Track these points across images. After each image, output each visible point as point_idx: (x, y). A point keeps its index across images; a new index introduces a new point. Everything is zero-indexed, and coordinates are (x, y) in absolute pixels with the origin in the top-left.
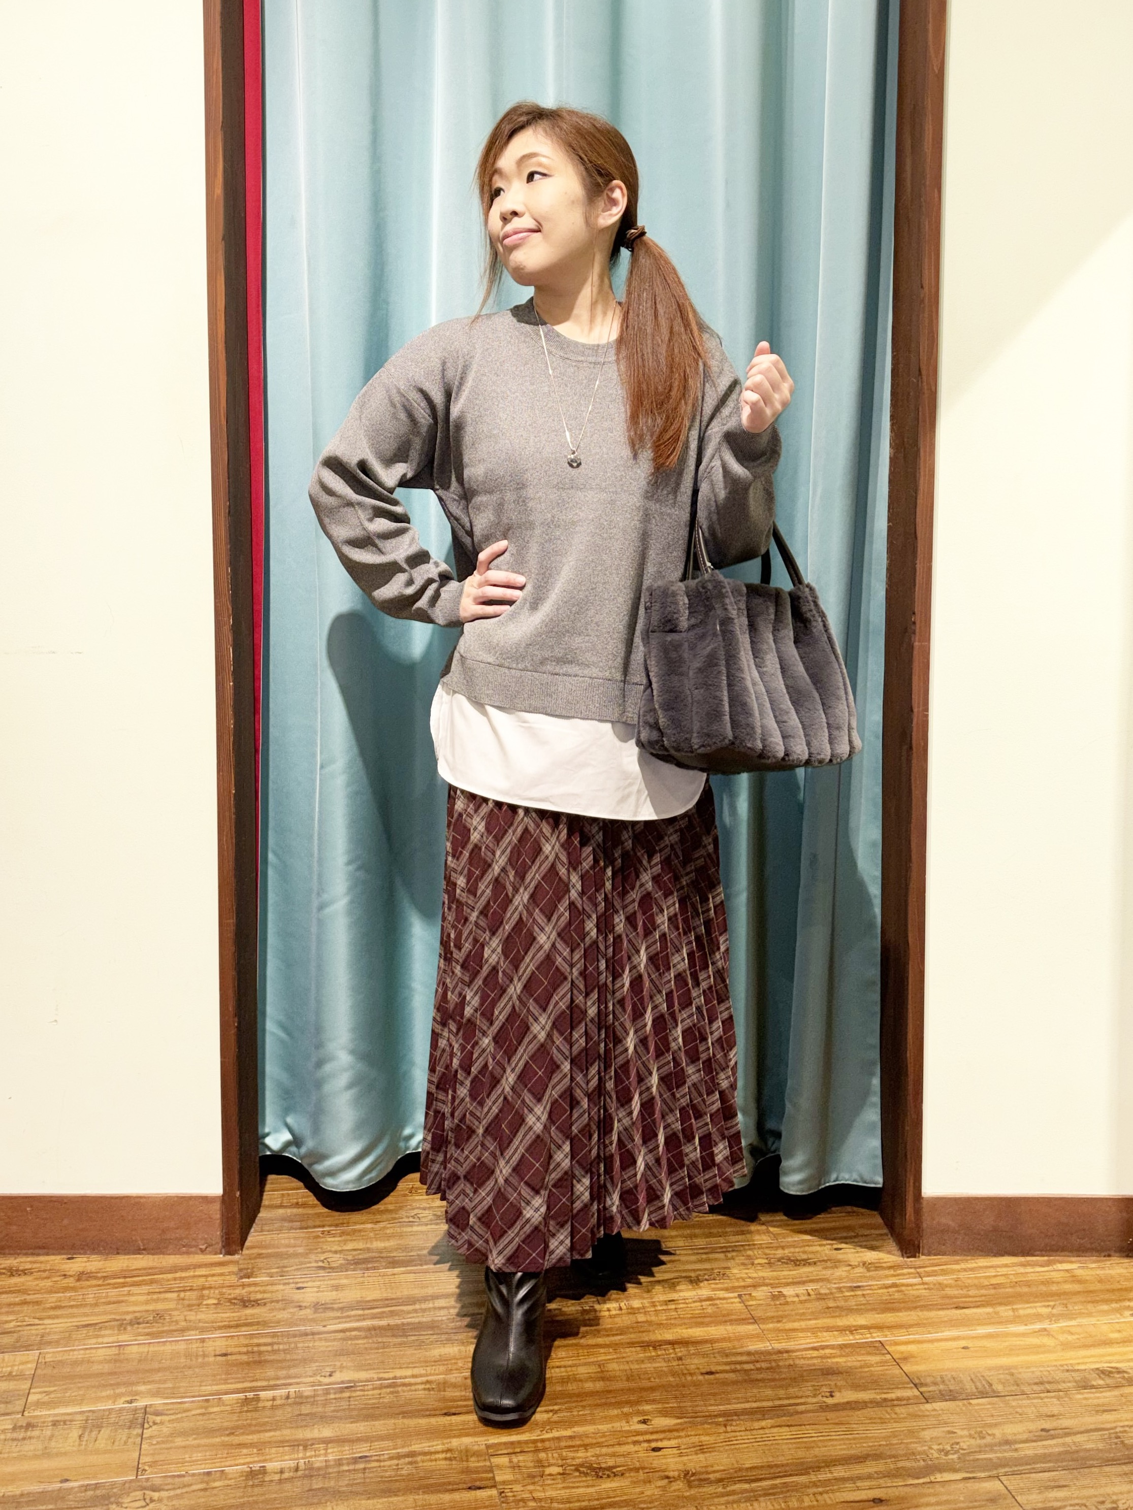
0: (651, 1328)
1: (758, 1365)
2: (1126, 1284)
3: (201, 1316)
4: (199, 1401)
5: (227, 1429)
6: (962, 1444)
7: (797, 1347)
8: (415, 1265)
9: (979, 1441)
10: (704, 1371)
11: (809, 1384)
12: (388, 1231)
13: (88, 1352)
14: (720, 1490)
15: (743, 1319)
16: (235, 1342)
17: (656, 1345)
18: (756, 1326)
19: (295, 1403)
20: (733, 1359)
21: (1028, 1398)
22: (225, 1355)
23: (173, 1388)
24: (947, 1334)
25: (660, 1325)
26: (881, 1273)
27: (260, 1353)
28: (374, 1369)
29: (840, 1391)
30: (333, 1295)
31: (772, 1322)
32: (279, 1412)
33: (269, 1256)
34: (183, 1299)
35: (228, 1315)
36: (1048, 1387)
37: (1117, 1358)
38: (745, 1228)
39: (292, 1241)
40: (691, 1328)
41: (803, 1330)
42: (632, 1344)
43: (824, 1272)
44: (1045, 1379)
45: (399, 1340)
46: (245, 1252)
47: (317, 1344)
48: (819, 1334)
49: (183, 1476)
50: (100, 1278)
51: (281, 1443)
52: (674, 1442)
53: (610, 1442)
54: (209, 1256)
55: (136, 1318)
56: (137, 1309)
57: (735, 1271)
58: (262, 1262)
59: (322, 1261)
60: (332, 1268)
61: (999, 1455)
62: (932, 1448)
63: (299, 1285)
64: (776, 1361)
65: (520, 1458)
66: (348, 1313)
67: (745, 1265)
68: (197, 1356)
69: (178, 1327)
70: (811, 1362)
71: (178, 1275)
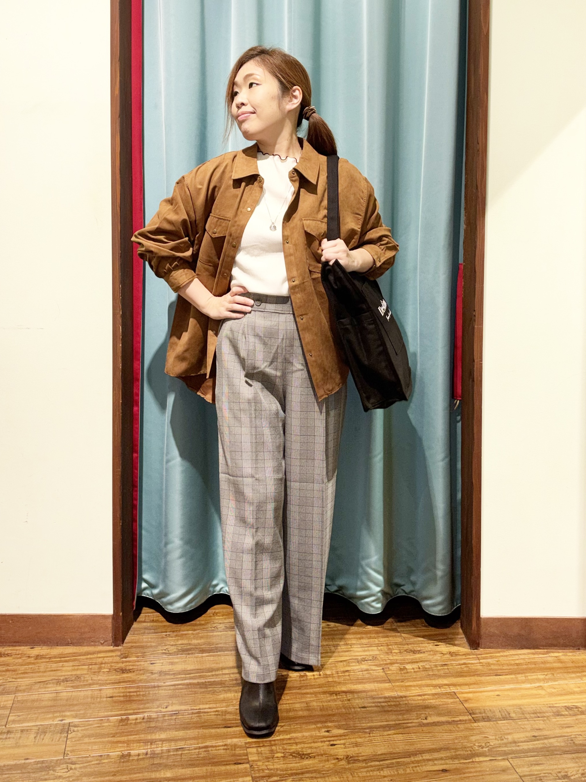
0: (335, 685)
1: (389, 704)
3: (100, 677)
4: (97, 720)
5: (111, 734)
6: (491, 743)
7: (411, 695)
8: (214, 652)
9: (500, 742)
10: (360, 706)
11: (416, 713)
12: (200, 635)
13: (40, 695)
14: (364, 765)
15: (384, 680)
16: (117, 691)
17: (337, 693)
18: (390, 684)
19: (147, 721)
20: (377, 700)
21: (528, 721)
22: (112, 697)
23: (84, 714)
24: (489, 688)
25: (340, 683)
26: (459, 657)
27: (130, 696)
28: (189, 705)
29: (431, 717)
30: (170, 667)
31: (399, 682)
32: (139, 726)
33: (136, 647)
34: (91, 669)
35: (115, 677)
36: (539, 715)
37: (576, 701)
38: (390, 634)
39: (150, 639)
40: (356, 684)
41: (414, 686)
42: (324, 693)
43: (428, 657)
44: (538, 711)
45: (203, 690)
46: (124, 645)
47: (160, 692)
48: (422, 688)
49: (88, 757)
50: (48, 658)
51: (139, 741)
52: (342, 742)
53: (310, 741)
54: (105, 647)
55: (66, 679)
56: (66, 674)
57: (382, 656)
58: (133, 650)
59: (165, 650)
60: (170, 653)
61: (510, 748)
62: (475, 745)
63: (152, 662)
64: (398, 701)
65: (262, 749)
66: (178, 676)
67: (387, 653)
68: (97, 698)
69: (88, 683)
70: (417, 702)
71: (89, 656)
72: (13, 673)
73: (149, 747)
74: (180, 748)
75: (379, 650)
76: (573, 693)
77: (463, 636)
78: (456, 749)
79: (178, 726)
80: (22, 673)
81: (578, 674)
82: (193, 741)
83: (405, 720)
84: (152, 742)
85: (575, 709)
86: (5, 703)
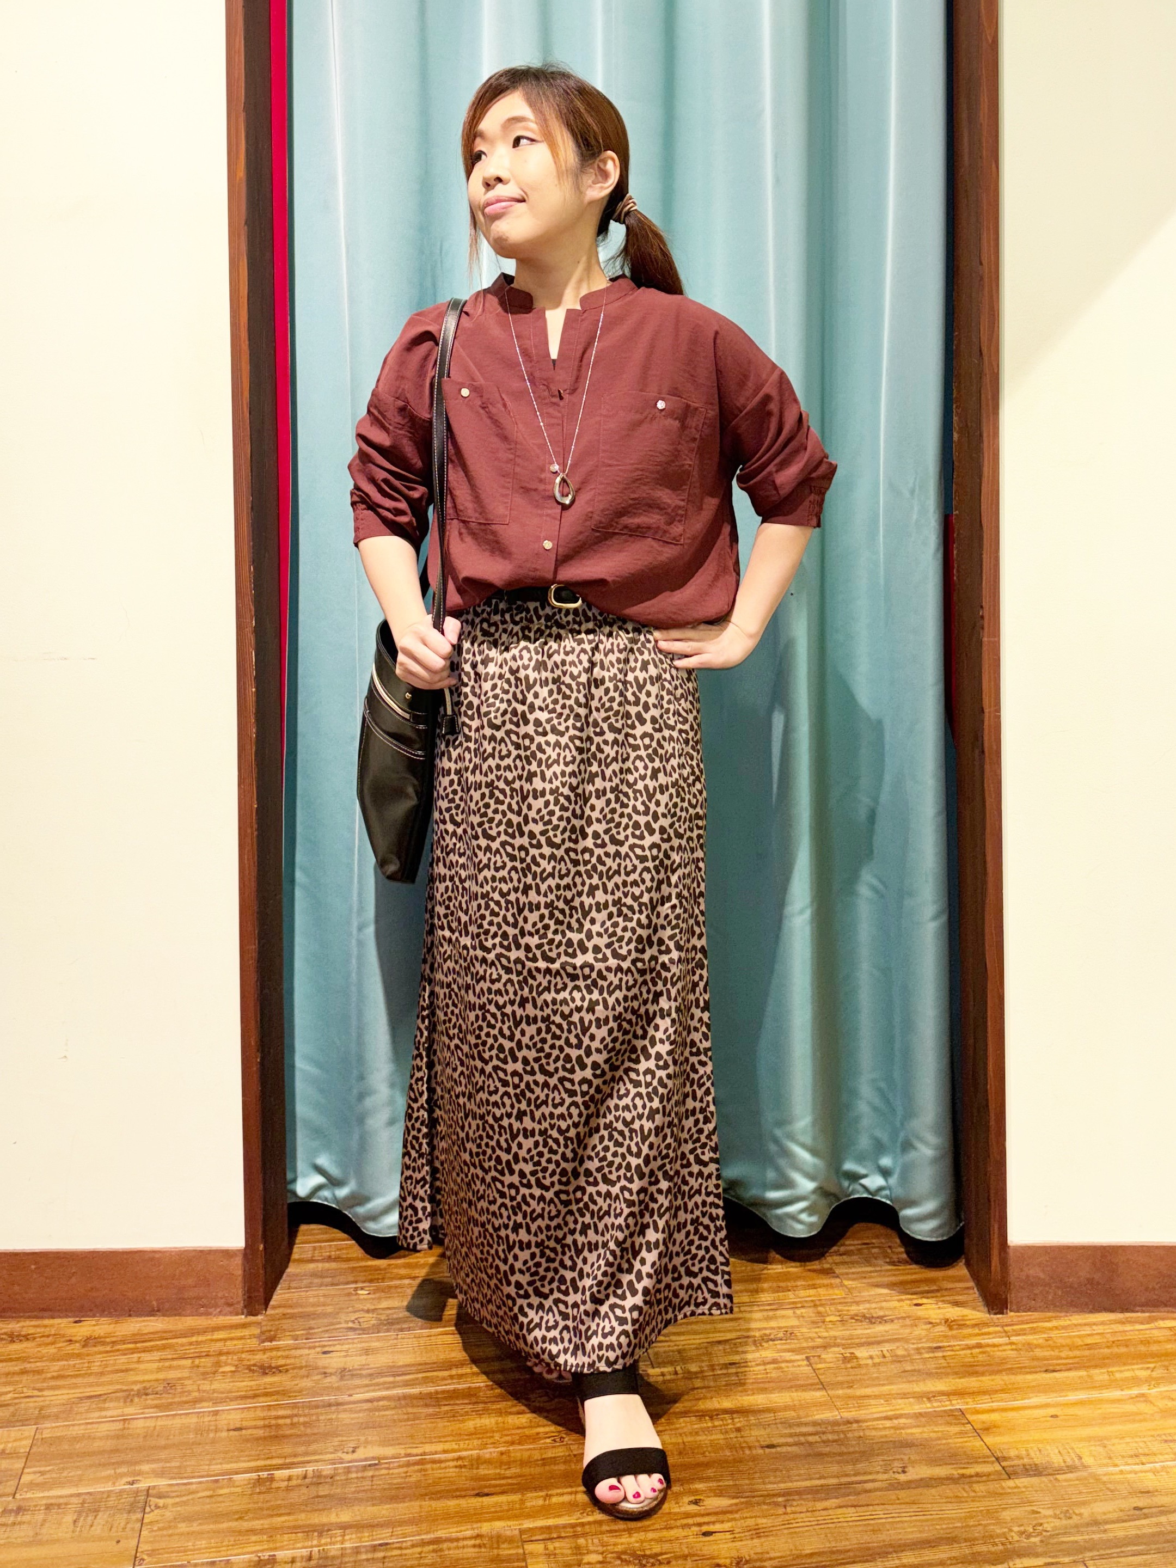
0: (708, 1396)
1: (824, 1437)
3: (216, 1386)
4: (206, 1482)
5: (237, 1512)
6: (1046, 1525)
7: (868, 1417)
10: (763, 1443)
11: (880, 1458)
13: (89, 1427)
15: (810, 1385)
16: (251, 1414)
17: (712, 1414)
18: (823, 1393)
19: (313, 1484)
20: (798, 1430)
21: (1122, 1472)
22: (240, 1429)
23: (179, 1467)
24: (1035, 1400)
25: (718, 1392)
26: (966, 1331)
27: (278, 1426)
28: (401, 1444)
29: (914, 1467)
30: (363, 1359)
31: (842, 1388)
32: (294, 1494)
33: (292, 1316)
34: (198, 1366)
35: (247, 1383)
36: (1144, 1459)
38: (818, 1282)
39: (322, 1299)
40: (752, 1395)
41: (876, 1397)
42: (686, 1414)
43: (902, 1331)
44: (1141, 1451)
45: (431, 1410)
46: (269, 1311)
47: (342, 1416)
48: (893, 1401)
50: (108, 1343)
51: (295, 1529)
52: (727, 1526)
53: (658, 1526)
54: (229, 1317)
55: (145, 1388)
56: (146, 1377)
57: (804, 1330)
58: (286, 1324)
59: (353, 1322)
60: (363, 1329)
61: (1086, 1537)
62: (1011, 1530)
63: (326, 1349)
64: (844, 1432)
65: (557, 1544)
66: (379, 1380)
67: (813, 1322)
68: (208, 1431)
69: (190, 1398)
70: (883, 1433)
71: (194, 1339)
72: (36, 1377)
73: (315, 1542)
74: (381, 1545)
75: (798, 1317)
77: (971, 1284)
78: (971, 1541)
79: (378, 1494)
80: (53, 1378)
82: (409, 1529)
83: (860, 1474)
86: (15, 1444)
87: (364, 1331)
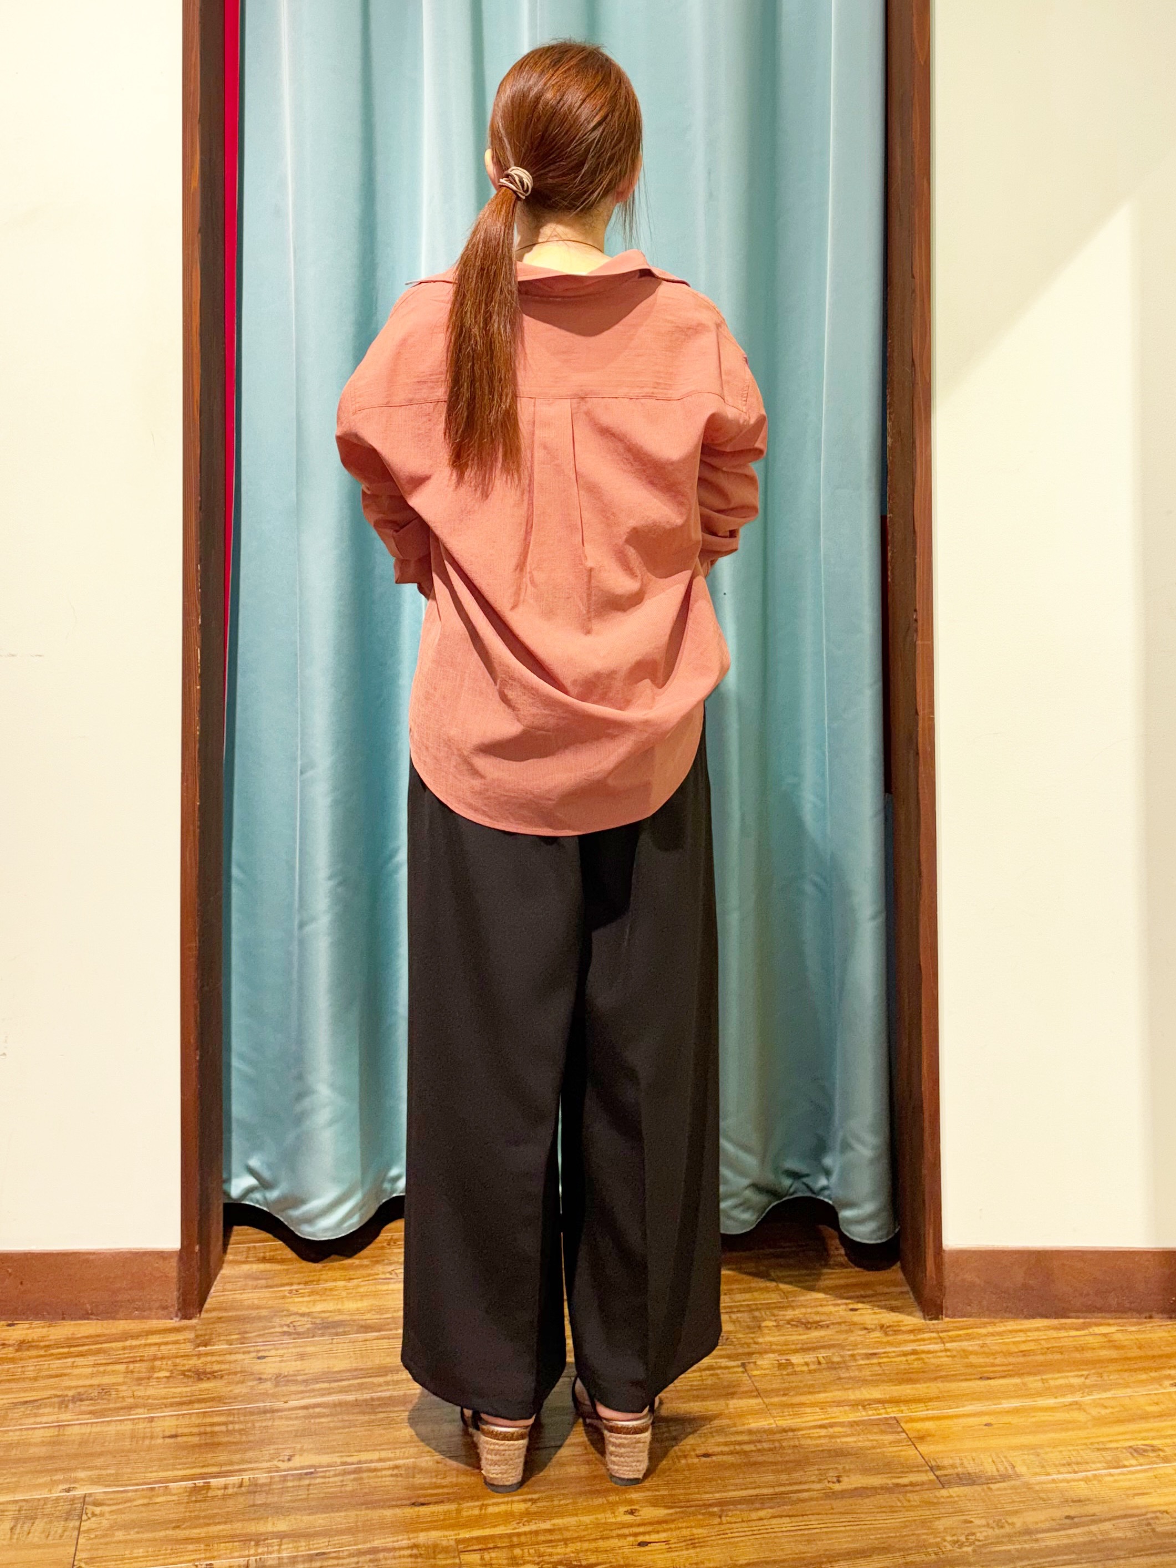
1: (759, 1446)
2: (1168, 1350)
3: (150, 1392)
4: (143, 1490)
5: (171, 1522)
6: (978, 1535)
7: (804, 1425)
9: (998, 1532)
10: (700, 1453)
11: (816, 1467)
12: (362, 1290)
13: (24, 1433)
15: (746, 1392)
16: (186, 1421)
18: (759, 1400)
19: (249, 1492)
20: (733, 1439)
21: (1054, 1481)
22: (175, 1436)
23: (117, 1474)
24: (969, 1408)
26: (901, 1337)
27: (213, 1434)
28: (338, 1452)
29: (848, 1476)
30: (298, 1365)
31: (777, 1396)
32: (230, 1502)
33: (228, 1320)
34: (132, 1372)
35: (182, 1389)
36: (1076, 1468)
38: (753, 1285)
39: (257, 1302)
41: (813, 1405)
43: (837, 1337)
44: (1073, 1459)
45: (366, 1418)
46: (204, 1315)
47: (278, 1423)
48: (829, 1409)
50: (42, 1347)
51: (232, 1538)
52: (663, 1536)
53: (593, 1537)
54: (164, 1321)
55: (79, 1394)
56: (81, 1383)
57: (740, 1335)
58: (220, 1327)
59: (288, 1326)
60: (298, 1334)
61: (1018, 1546)
62: (945, 1541)
63: (260, 1354)
64: (779, 1441)
65: (493, 1555)
66: (312, 1387)
67: (748, 1327)
68: (144, 1438)
69: (124, 1404)
70: (818, 1442)
71: (128, 1343)
73: (252, 1551)
74: (317, 1554)
75: (734, 1323)
76: (1145, 1417)
77: (907, 1288)
78: (905, 1551)
79: (313, 1503)
81: (1153, 1374)
82: (346, 1538)
83: (795, 1484)
84: (258, 1540)
85: (1151, 1454)
87: (299, 1335)
